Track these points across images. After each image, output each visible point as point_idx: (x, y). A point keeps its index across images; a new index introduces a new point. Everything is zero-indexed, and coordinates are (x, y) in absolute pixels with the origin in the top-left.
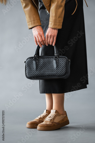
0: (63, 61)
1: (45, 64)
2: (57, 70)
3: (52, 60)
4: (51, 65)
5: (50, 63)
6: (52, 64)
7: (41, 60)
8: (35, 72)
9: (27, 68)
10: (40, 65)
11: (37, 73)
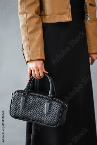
0: (56, 107)
1: (34, 105)
2: (47, 116)
3: (44, 102)
4: (41, 108)
5: (41, 104)
6: (43, 107)
7: (32, 98)
8: (21, 111)
9: (12, 104)
10: (29, 104)
11: (23, 113)
